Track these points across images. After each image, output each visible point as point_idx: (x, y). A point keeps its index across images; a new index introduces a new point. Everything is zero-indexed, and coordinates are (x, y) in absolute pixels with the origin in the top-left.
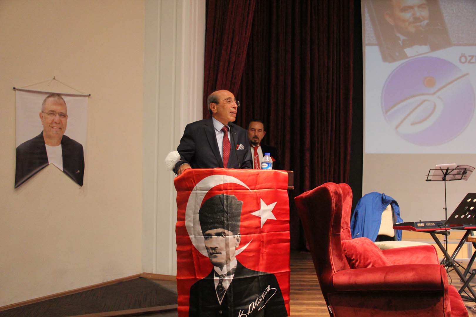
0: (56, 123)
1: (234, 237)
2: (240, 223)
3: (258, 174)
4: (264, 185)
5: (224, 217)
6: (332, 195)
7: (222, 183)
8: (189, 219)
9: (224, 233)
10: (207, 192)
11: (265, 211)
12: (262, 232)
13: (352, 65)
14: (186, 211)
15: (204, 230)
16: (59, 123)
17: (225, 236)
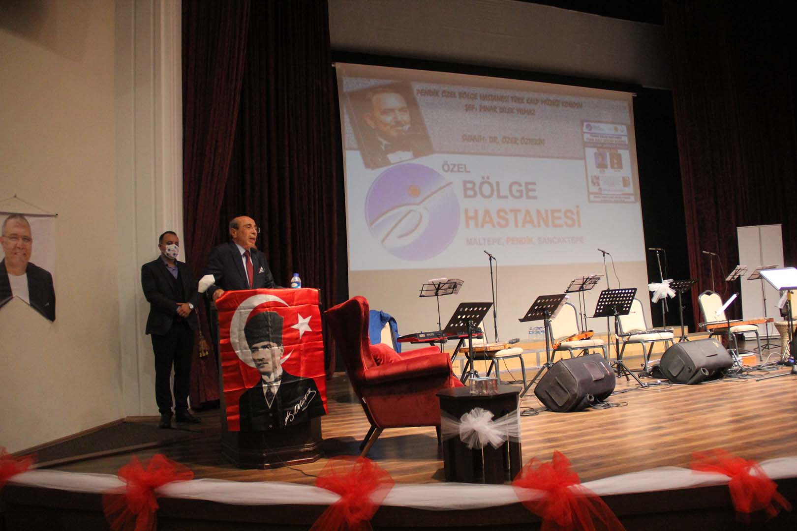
0: (19, 248)
1: (279, 348)
2: (283, 336)
3: (294, 293)
4: (299, 302)
5: (268, 331)
6: (362, 306)
7: (265, 301)
8: (235, 336)
9: (270, 345)
10: (251, 310)
11: (302, 324)
12: (301, 342)
13: (334, 174)
14: (231, 329)
15: (250, 345)
16: (23, 249)
17: (271, 347)
